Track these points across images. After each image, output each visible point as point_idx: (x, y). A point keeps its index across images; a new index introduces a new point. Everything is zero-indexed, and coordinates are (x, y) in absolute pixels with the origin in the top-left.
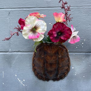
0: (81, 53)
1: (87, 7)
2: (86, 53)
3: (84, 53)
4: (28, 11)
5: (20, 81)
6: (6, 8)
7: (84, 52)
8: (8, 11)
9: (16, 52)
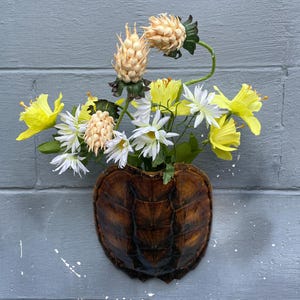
0: (230, 191)
1: (246, 70)
2: (243, 192)
3: (238, 192)
4: (88, 76)
5: (68, 265)
6: (23, 68)
7: (237, 188)
8: (31, 76)
9: (56, 188)
